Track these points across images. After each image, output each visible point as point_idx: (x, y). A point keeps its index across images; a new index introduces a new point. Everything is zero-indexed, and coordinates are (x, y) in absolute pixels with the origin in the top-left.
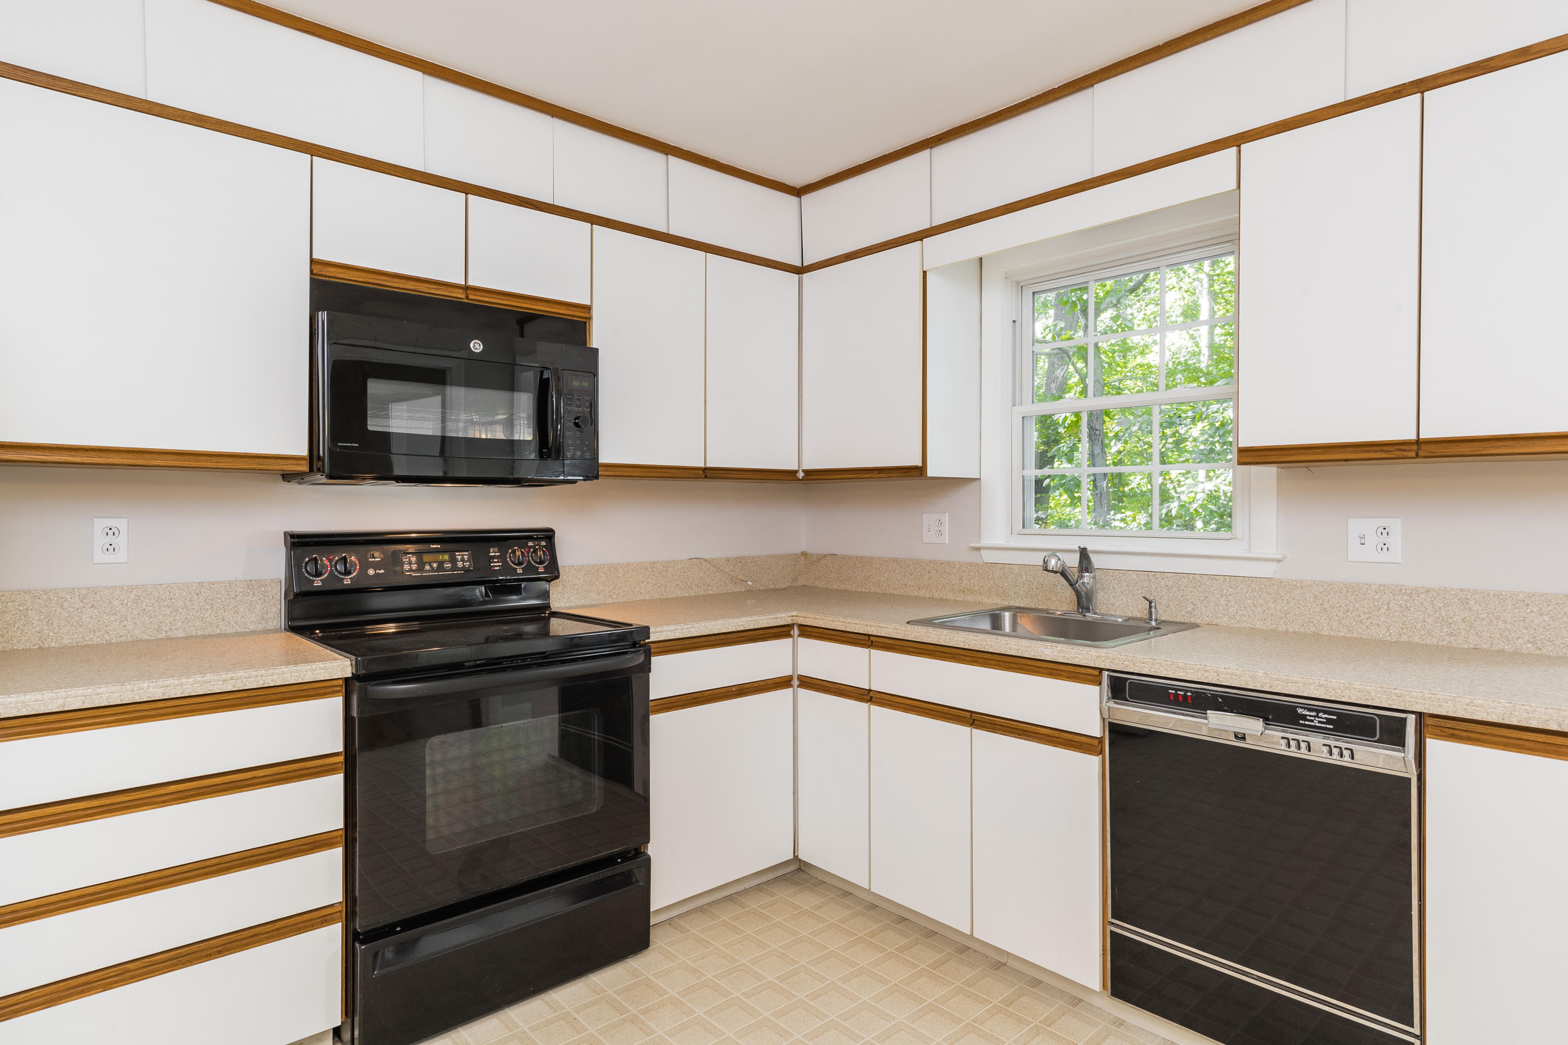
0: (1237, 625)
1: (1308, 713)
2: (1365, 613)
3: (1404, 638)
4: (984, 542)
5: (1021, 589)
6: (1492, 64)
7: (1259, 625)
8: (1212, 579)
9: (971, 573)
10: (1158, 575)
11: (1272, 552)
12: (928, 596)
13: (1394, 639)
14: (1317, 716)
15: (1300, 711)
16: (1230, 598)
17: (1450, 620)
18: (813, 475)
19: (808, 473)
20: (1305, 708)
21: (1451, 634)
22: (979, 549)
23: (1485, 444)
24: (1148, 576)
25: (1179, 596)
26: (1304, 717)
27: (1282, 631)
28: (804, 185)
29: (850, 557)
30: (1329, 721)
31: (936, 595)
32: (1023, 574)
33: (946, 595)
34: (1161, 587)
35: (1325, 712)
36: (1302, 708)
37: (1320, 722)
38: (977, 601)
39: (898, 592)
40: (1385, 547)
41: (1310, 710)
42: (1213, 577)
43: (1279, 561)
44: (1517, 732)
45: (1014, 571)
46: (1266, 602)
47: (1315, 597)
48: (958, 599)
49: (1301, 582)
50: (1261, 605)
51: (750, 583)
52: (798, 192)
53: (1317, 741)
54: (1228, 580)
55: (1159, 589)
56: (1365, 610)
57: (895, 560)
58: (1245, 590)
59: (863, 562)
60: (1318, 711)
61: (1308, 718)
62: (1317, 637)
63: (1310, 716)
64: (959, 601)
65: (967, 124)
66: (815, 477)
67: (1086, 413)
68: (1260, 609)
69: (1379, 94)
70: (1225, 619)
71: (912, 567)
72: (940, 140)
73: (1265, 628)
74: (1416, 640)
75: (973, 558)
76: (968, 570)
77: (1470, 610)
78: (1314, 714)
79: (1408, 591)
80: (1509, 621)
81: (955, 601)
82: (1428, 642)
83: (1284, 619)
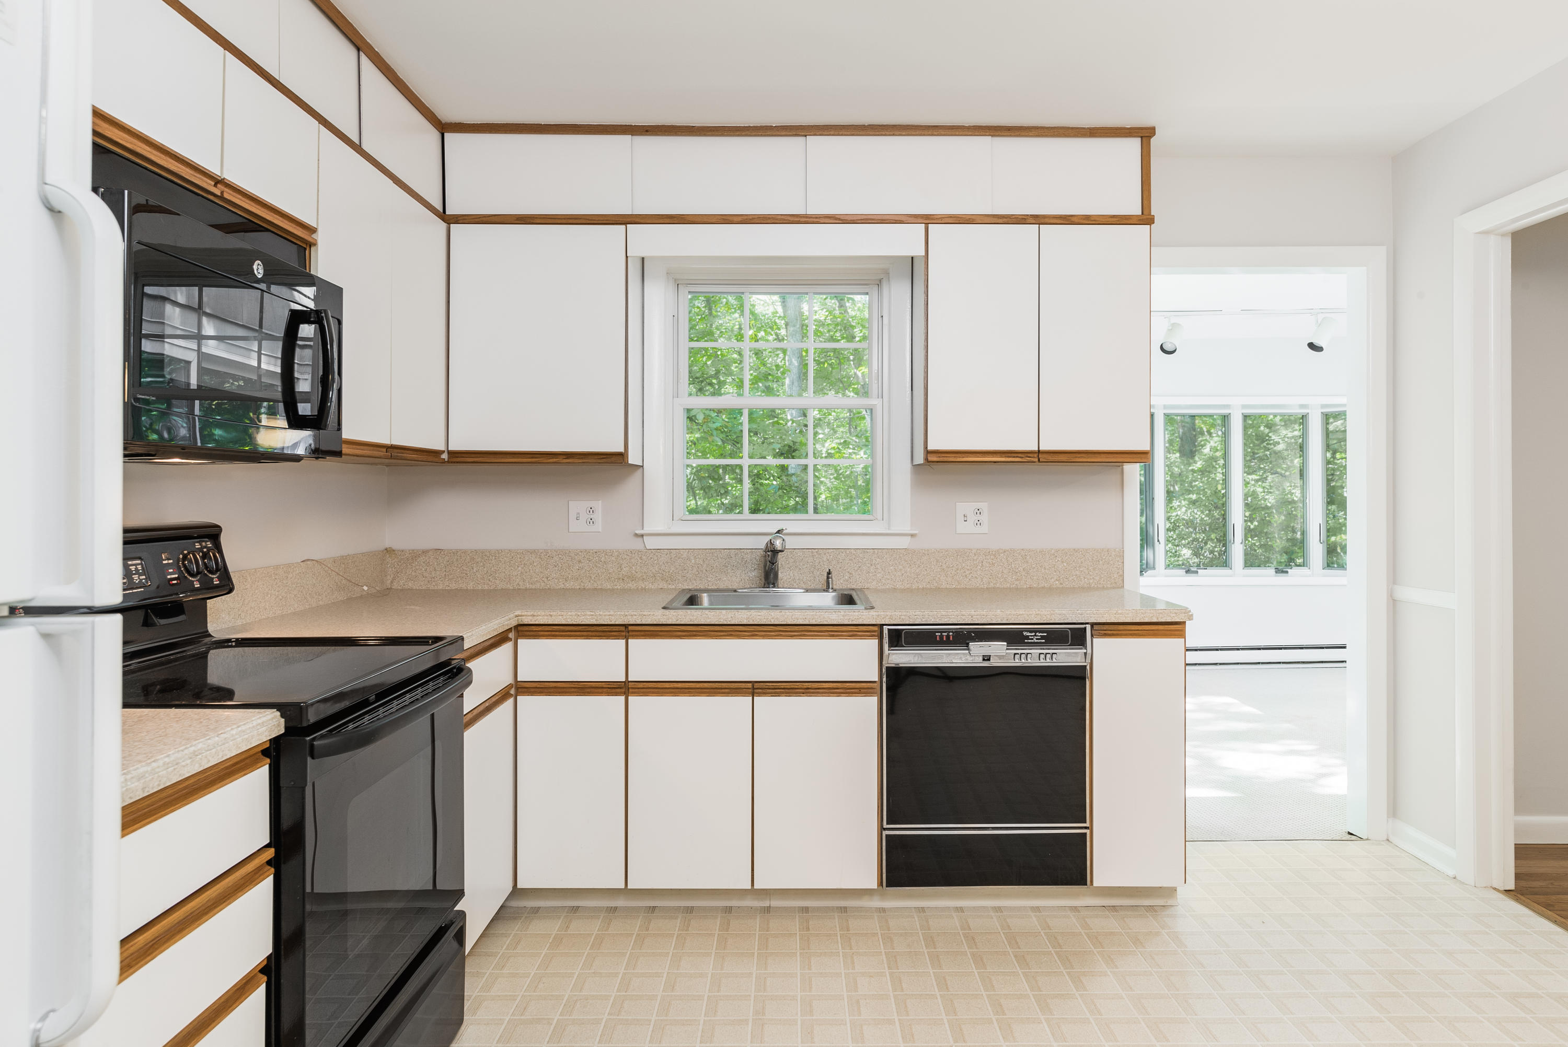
0: (883, 587)
1: (1030, 634)
2: (968, 570)
3: (992, 585)
4: (647, 529)
5: (690, 572)
6: (1073, 219)
7: (899, 585)
8: (864, 552)
9: (633, 560)
10: (821, 551)
11: (907, 529)
12: (578, 587)
13: (986, 586)
14: (1035, 635)
15: (1025, 633)
16: (878, 566)
17: (1017, 571)
18: (458, 457)
19: (452, 454)
20: (1028, 631)
21: (1017, 580)
22: (642, 536)
23: (1075, 455)
24: (812, 553)
25: (838, 568)
26: (1027, 638)
27: (915, 589)
28: (449, 122)
29: (465, 552)
30: (1042, 637)
31: (589, 585)
32: (692, 558)
33: (602, 584)
34: (823, 561)
35: (1040, 632)
36: (1026, 631)
37: (1037, 639)
38: (640, 587)
39: (538, 586)
40: (979, 523)
41: (1031, 632)
42: (864, 550)
43: (912, 535)
44: (1137, 626)
45: (682, 555)
46: (904, 567)
47: (937, 561)
48: (616, 587)
49: (928, 550)
50: (901, 570)
51: (365, 588)
52: (444, 128)
53: (1035, 651)
54: (876, 552)
55: (821, 563)
56: (968, 568)
57: (533, 552)
58: (889, 560)
59: (484, 555)
60: (1036, 632)
61: (1030, 637)
62: (938, 590)
63: (1031, 636)
64: (617, 589)
65: (679, 127)
66: (459, 460)
67: (747, 410)
68: (899, 574)
69: (1014, 217)
70: (874, 583)
71: (556, 558)
72: (647, 131)
73: (903, 587)
74: (998, 585)
75: (637, 544)
76: (628, 558)
77: (1027, 562)
78: (1033, 634)
79: (994, 553)
80: (1047, 567)
81: (613, 589)
82: (1005, 586)
83: (916, 579)
